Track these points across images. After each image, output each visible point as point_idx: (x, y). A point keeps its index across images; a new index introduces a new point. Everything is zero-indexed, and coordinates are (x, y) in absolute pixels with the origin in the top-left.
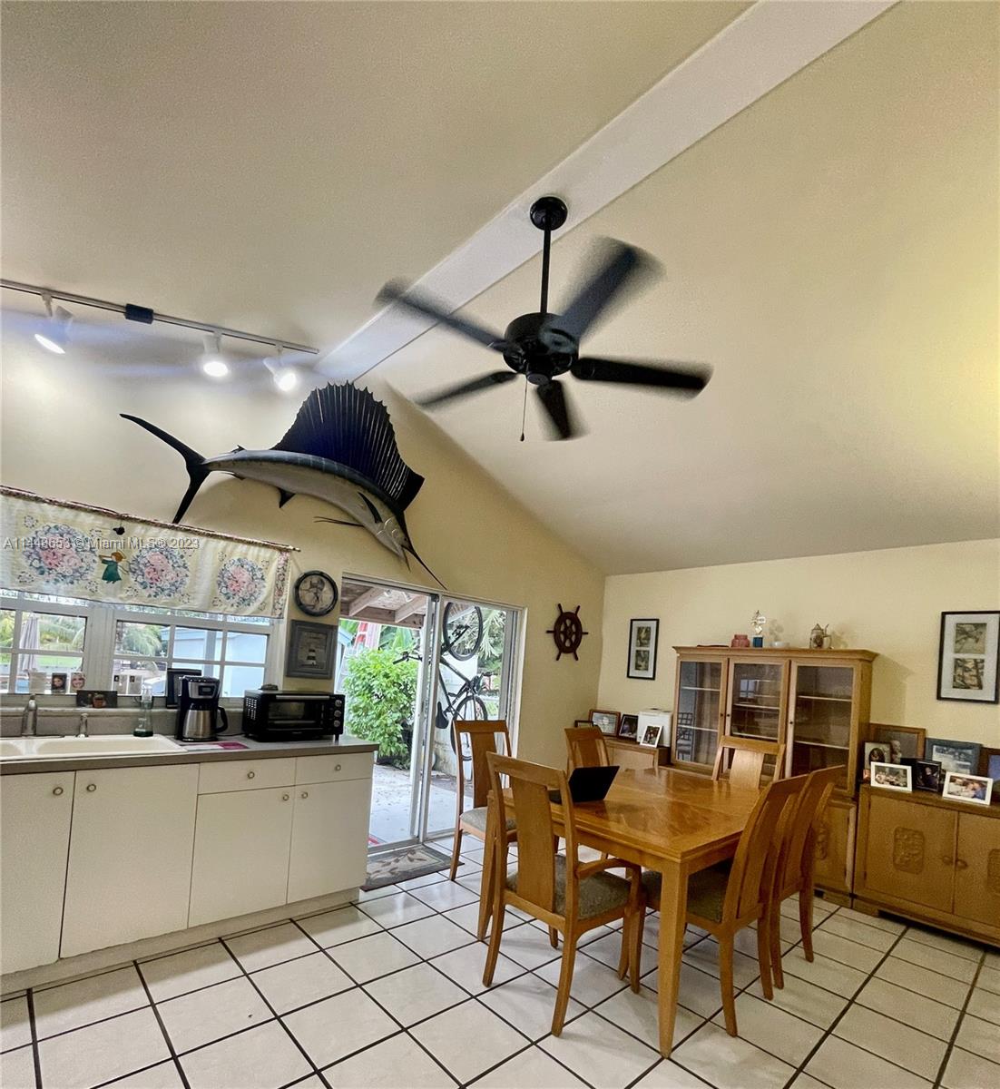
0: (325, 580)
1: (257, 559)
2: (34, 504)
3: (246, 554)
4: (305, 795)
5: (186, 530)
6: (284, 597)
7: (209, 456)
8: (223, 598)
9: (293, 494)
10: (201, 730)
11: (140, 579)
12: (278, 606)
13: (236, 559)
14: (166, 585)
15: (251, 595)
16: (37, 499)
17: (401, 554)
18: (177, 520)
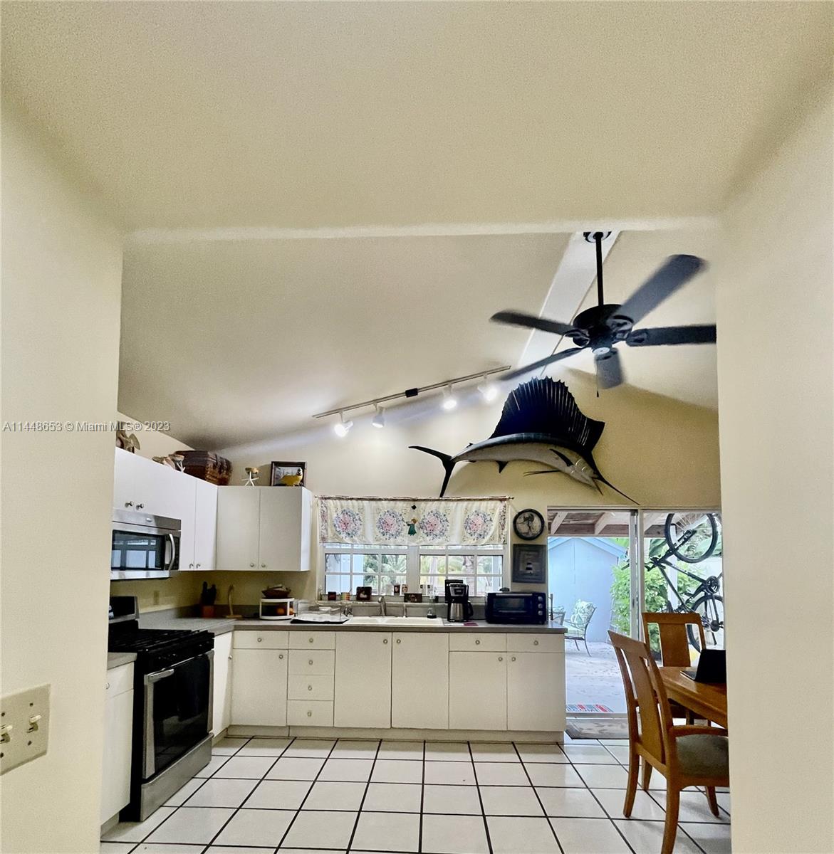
0: (534, 514)
1: (487, 508)
2: (379, 502)
3: (480, 507)
4: (514, 659)
5: (446, 500)
6: (506, 530)
7: (453, 455)
8: (468, 536)
9: (507, 463)
10: (458, 615)
11: (425, 531)
12: (502, 536)
13: (474, 511)
14: (438, 533)
15: (485, 532)
16: (380, 500)
17: (593, 484)
18: (441, 496)
